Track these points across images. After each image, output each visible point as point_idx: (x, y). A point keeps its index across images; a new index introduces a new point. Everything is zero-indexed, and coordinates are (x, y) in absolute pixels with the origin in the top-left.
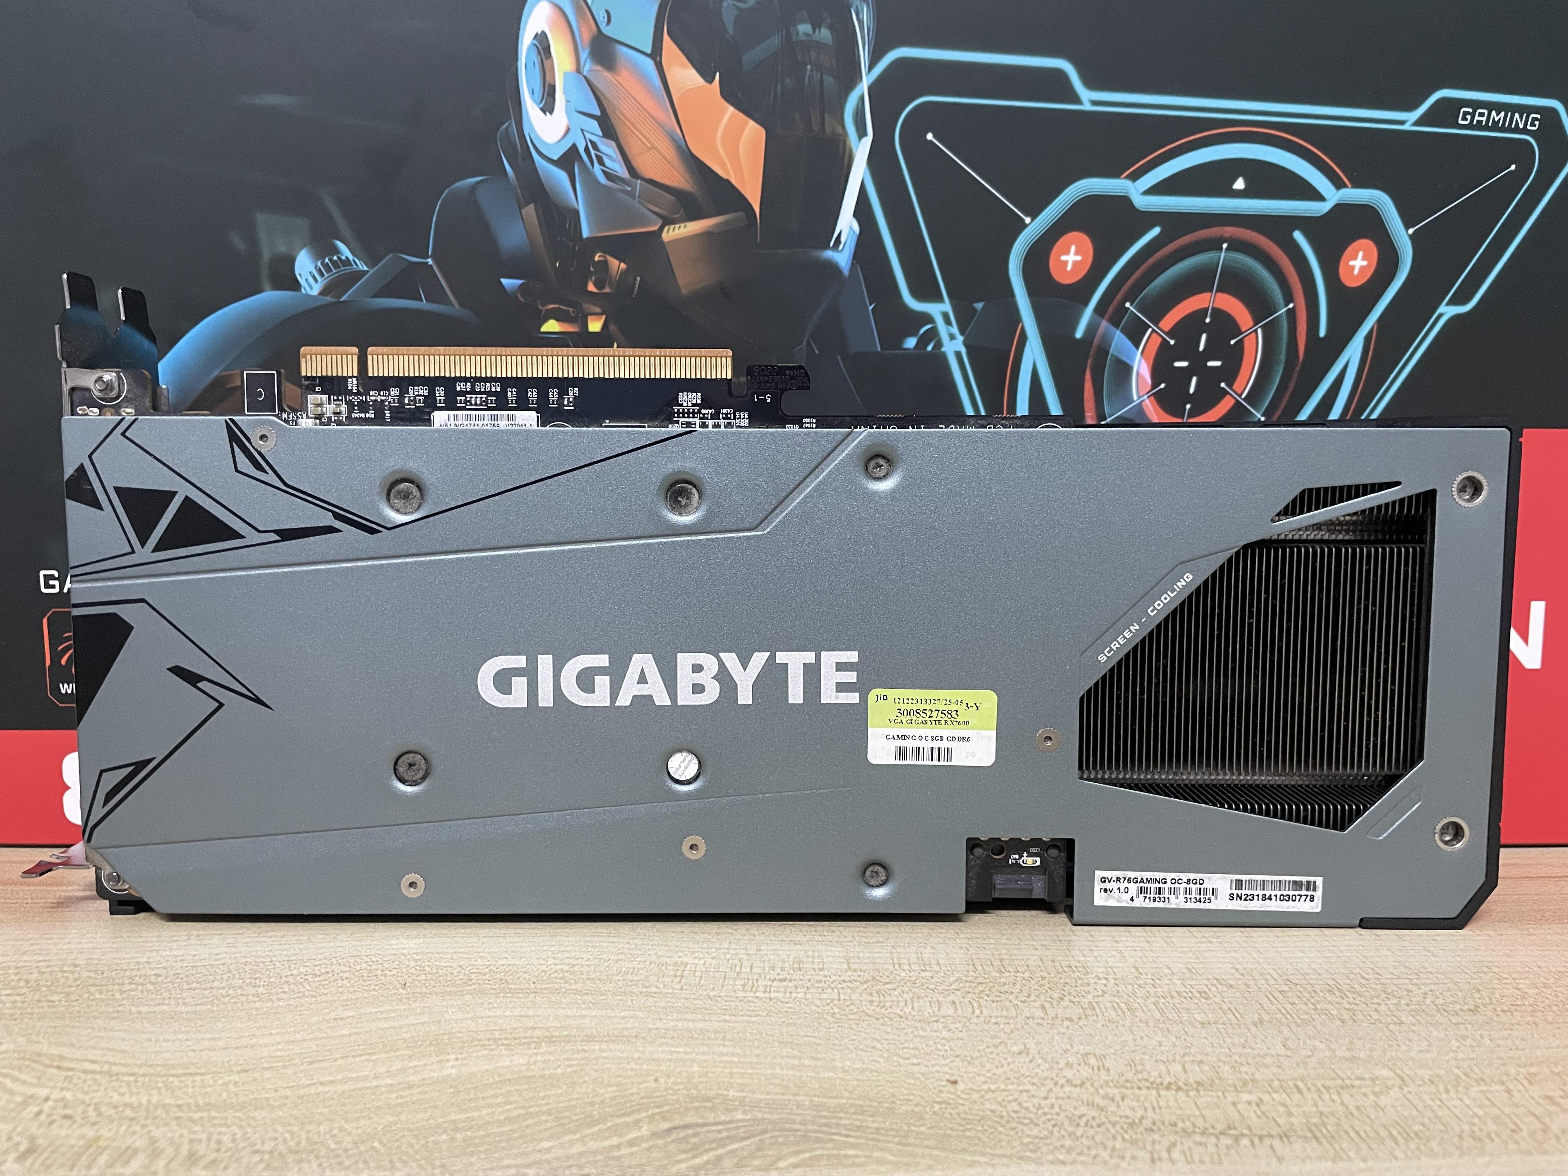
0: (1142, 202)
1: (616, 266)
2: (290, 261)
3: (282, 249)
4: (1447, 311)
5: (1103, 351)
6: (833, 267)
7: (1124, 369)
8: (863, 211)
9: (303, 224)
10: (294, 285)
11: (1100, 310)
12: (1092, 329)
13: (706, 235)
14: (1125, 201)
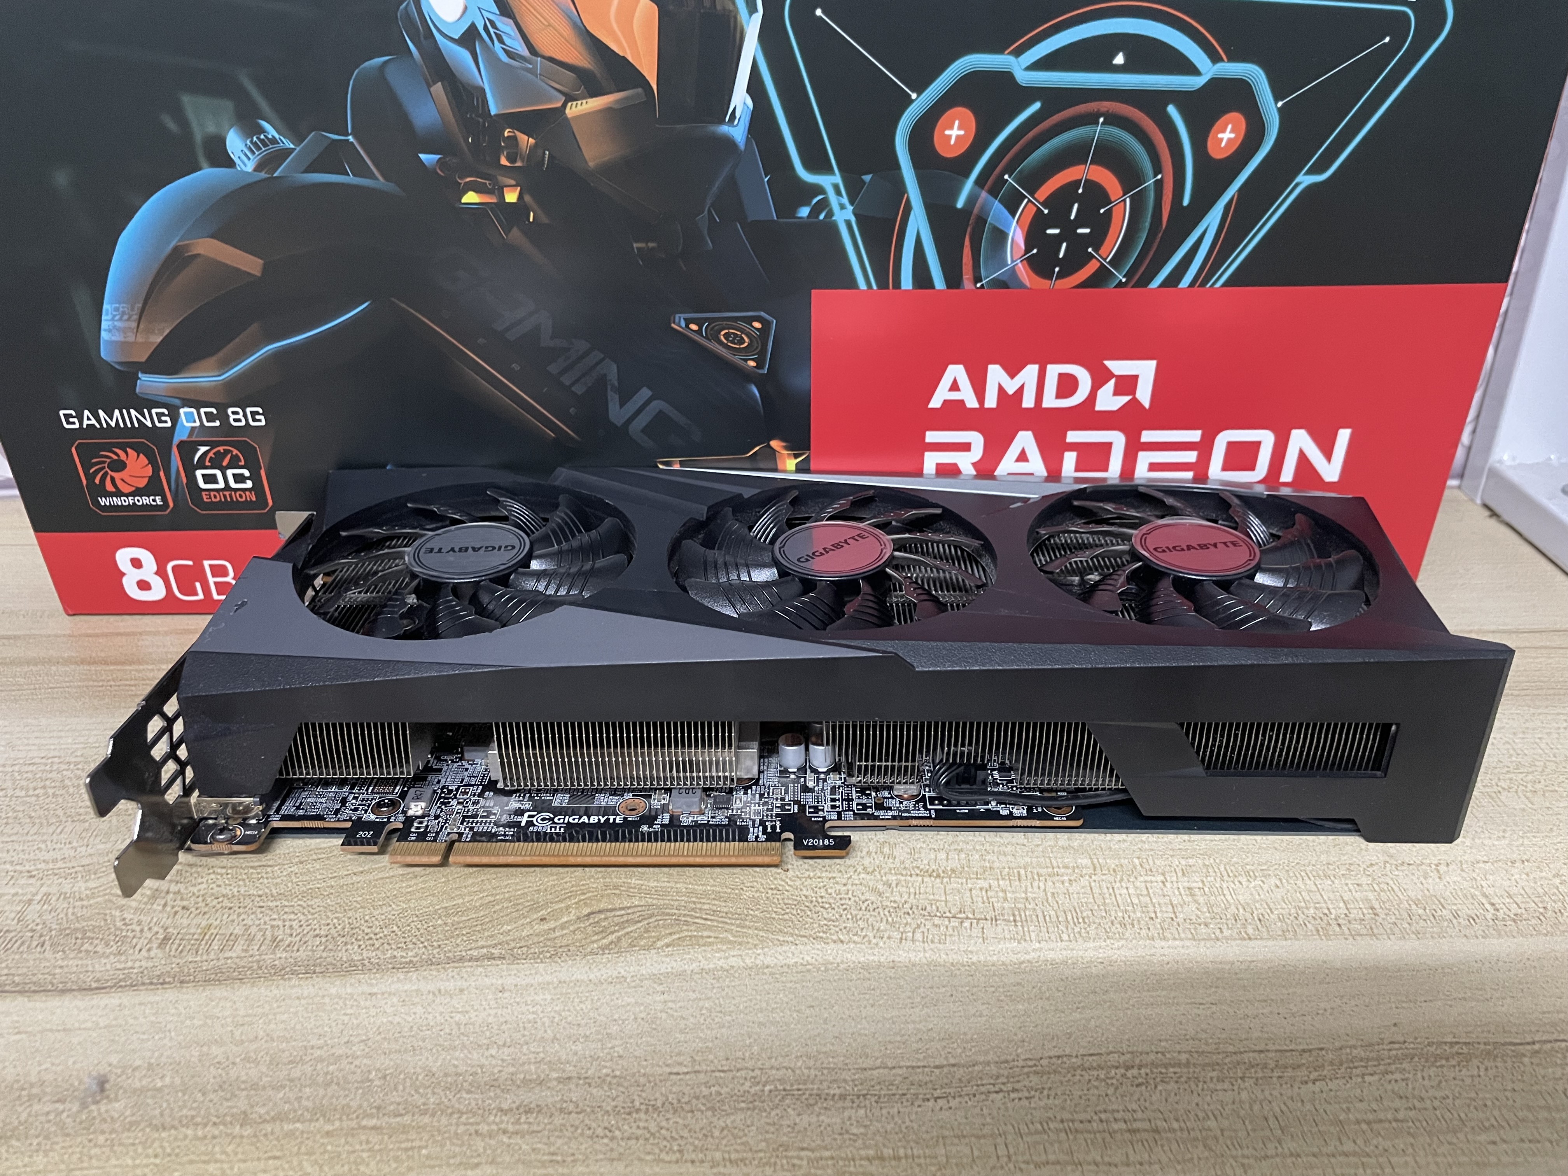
0: (1024, 78)
1: (526, 141)
2: (221, 142)
3: (211, 129)
4: (1304, 180)
5: (982, 221)
6: (729, 143)
7: (1000, 236)
8: (755, 87)
9: (228, 105)
10: (229, 163)
11: (980, 182)
12: (972, 200)
13: (608, 111)
14: (1007, 77)
